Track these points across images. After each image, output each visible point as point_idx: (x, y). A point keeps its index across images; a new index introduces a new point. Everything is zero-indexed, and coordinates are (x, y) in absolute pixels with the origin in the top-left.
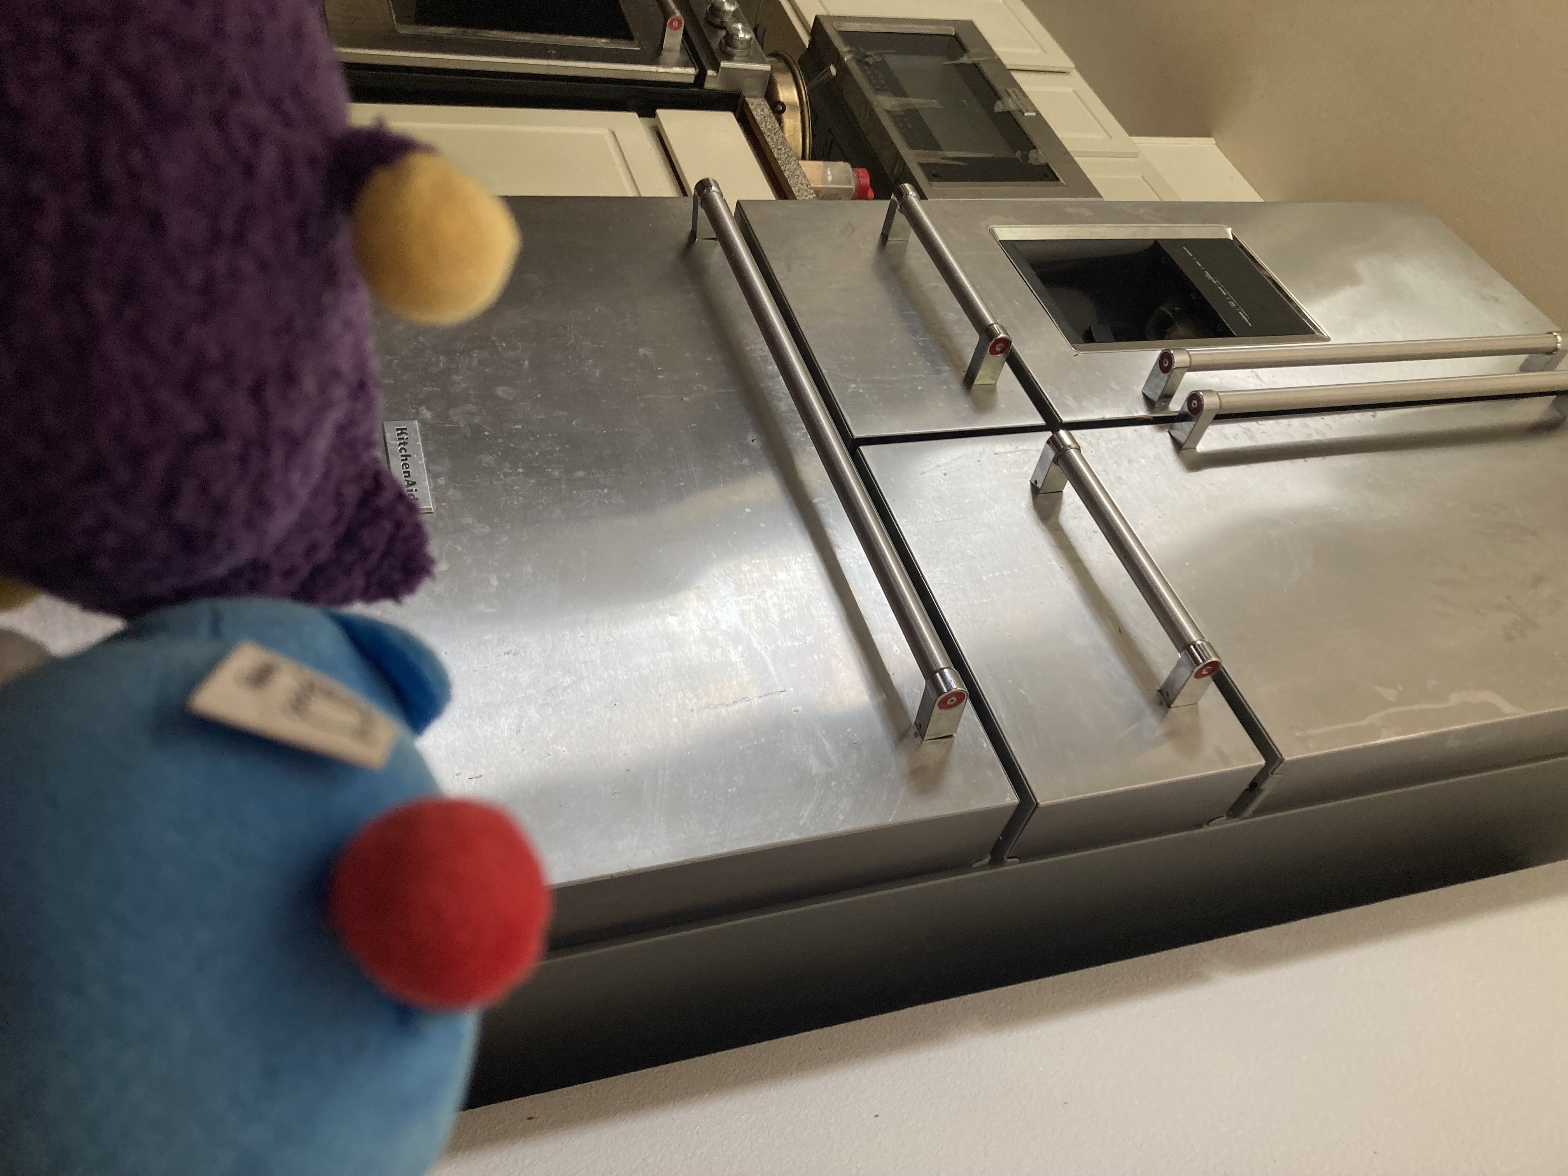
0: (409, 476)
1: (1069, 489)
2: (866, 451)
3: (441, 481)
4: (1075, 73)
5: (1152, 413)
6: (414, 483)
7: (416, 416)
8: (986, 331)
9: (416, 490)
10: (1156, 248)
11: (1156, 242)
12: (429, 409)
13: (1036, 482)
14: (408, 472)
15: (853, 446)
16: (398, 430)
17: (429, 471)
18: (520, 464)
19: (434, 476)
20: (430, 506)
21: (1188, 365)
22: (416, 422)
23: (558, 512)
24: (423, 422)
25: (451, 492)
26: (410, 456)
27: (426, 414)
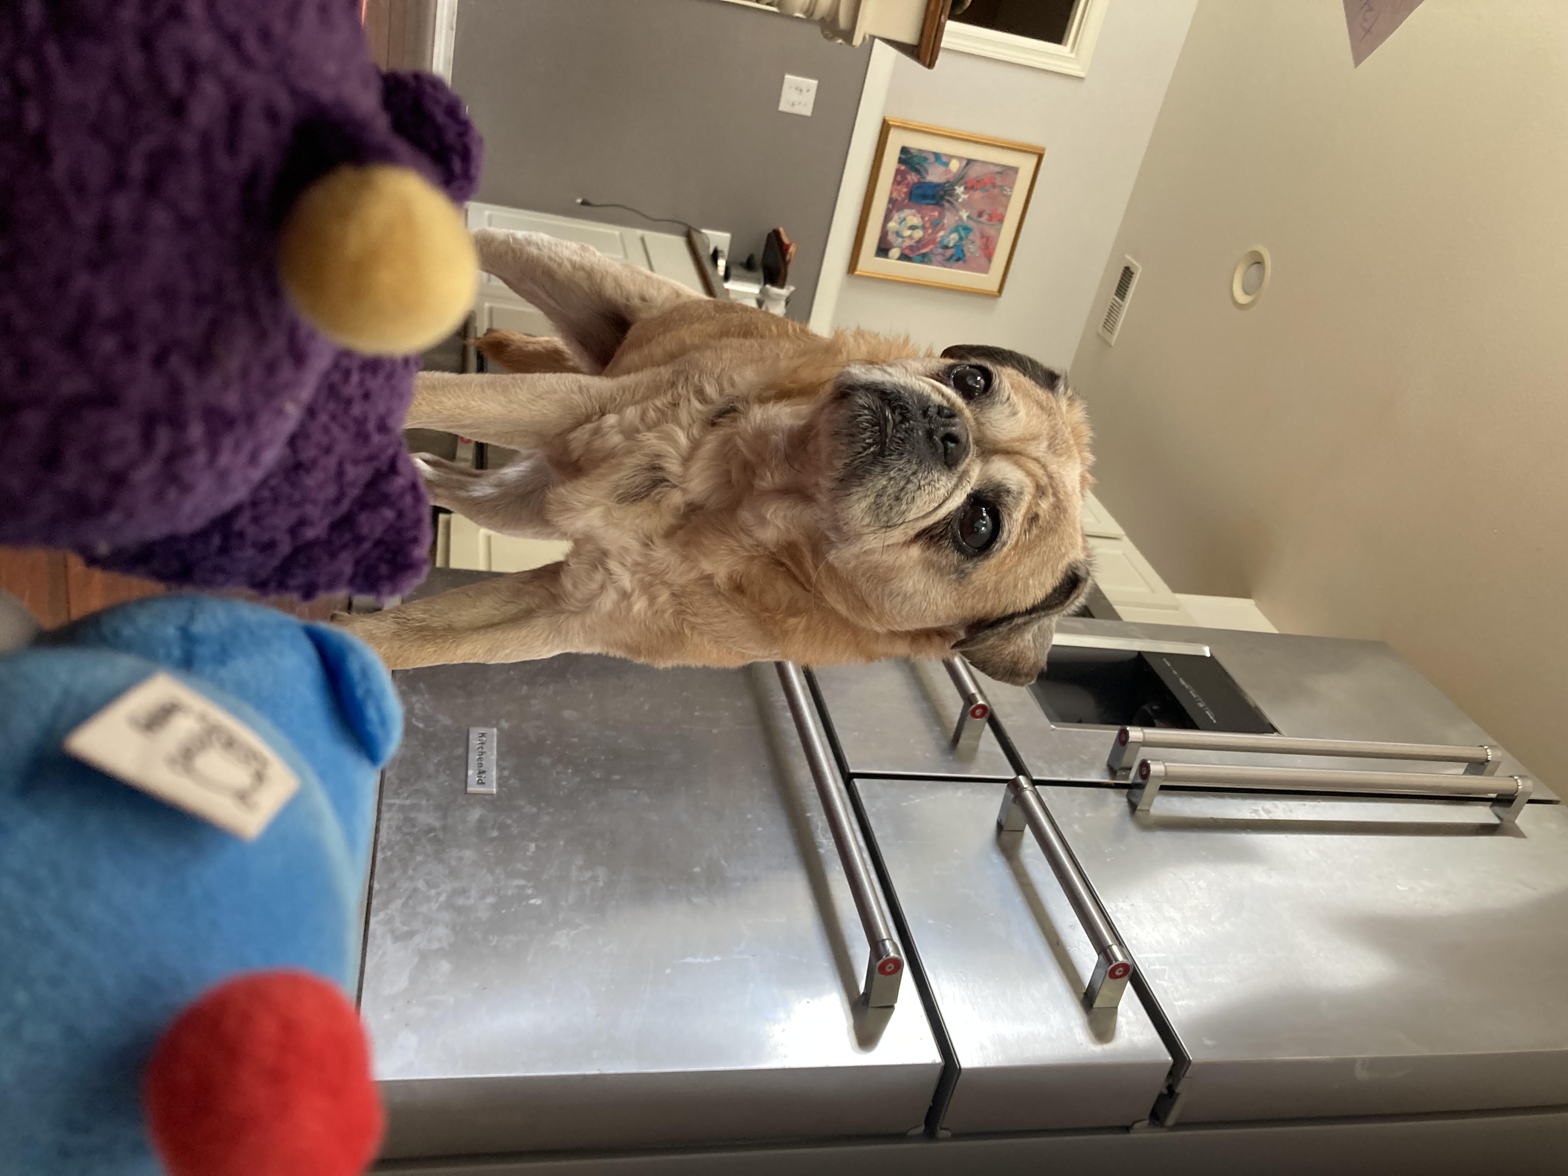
0: (481, 767)
1: (1028, 830)
2: (857, 782)
3: (506, 773)
4: (1126, 540)
5: (1113, 779)
6: (484, 772)
7: (497, 725)
8: (969, 699)
9: (485, 777)
10: (1140, 657)
11: (1139, 653)
12: (507, 721)
13: (1001, 820)
14: (481, 764)
15: (848, 778)
16: (480, 733)
17: (498, 765)
18: (571, 767)
19: (500, 769)
20: (492, 787)
21: (1141, 740)
22: (495, 730)
23: (594, 803)
24: (500, 730)
25: (512, 781)
26: (485, 752)
27: (505, 724)
